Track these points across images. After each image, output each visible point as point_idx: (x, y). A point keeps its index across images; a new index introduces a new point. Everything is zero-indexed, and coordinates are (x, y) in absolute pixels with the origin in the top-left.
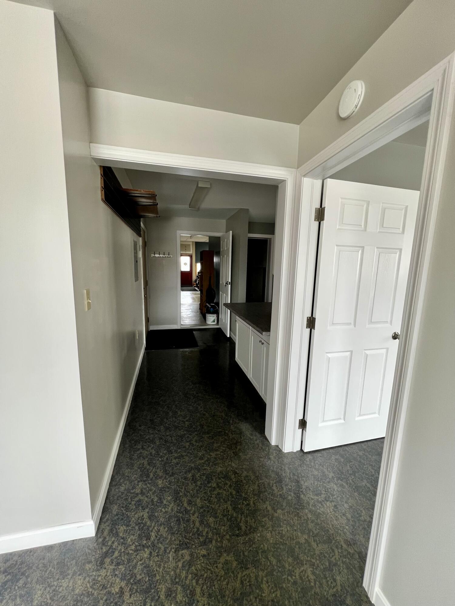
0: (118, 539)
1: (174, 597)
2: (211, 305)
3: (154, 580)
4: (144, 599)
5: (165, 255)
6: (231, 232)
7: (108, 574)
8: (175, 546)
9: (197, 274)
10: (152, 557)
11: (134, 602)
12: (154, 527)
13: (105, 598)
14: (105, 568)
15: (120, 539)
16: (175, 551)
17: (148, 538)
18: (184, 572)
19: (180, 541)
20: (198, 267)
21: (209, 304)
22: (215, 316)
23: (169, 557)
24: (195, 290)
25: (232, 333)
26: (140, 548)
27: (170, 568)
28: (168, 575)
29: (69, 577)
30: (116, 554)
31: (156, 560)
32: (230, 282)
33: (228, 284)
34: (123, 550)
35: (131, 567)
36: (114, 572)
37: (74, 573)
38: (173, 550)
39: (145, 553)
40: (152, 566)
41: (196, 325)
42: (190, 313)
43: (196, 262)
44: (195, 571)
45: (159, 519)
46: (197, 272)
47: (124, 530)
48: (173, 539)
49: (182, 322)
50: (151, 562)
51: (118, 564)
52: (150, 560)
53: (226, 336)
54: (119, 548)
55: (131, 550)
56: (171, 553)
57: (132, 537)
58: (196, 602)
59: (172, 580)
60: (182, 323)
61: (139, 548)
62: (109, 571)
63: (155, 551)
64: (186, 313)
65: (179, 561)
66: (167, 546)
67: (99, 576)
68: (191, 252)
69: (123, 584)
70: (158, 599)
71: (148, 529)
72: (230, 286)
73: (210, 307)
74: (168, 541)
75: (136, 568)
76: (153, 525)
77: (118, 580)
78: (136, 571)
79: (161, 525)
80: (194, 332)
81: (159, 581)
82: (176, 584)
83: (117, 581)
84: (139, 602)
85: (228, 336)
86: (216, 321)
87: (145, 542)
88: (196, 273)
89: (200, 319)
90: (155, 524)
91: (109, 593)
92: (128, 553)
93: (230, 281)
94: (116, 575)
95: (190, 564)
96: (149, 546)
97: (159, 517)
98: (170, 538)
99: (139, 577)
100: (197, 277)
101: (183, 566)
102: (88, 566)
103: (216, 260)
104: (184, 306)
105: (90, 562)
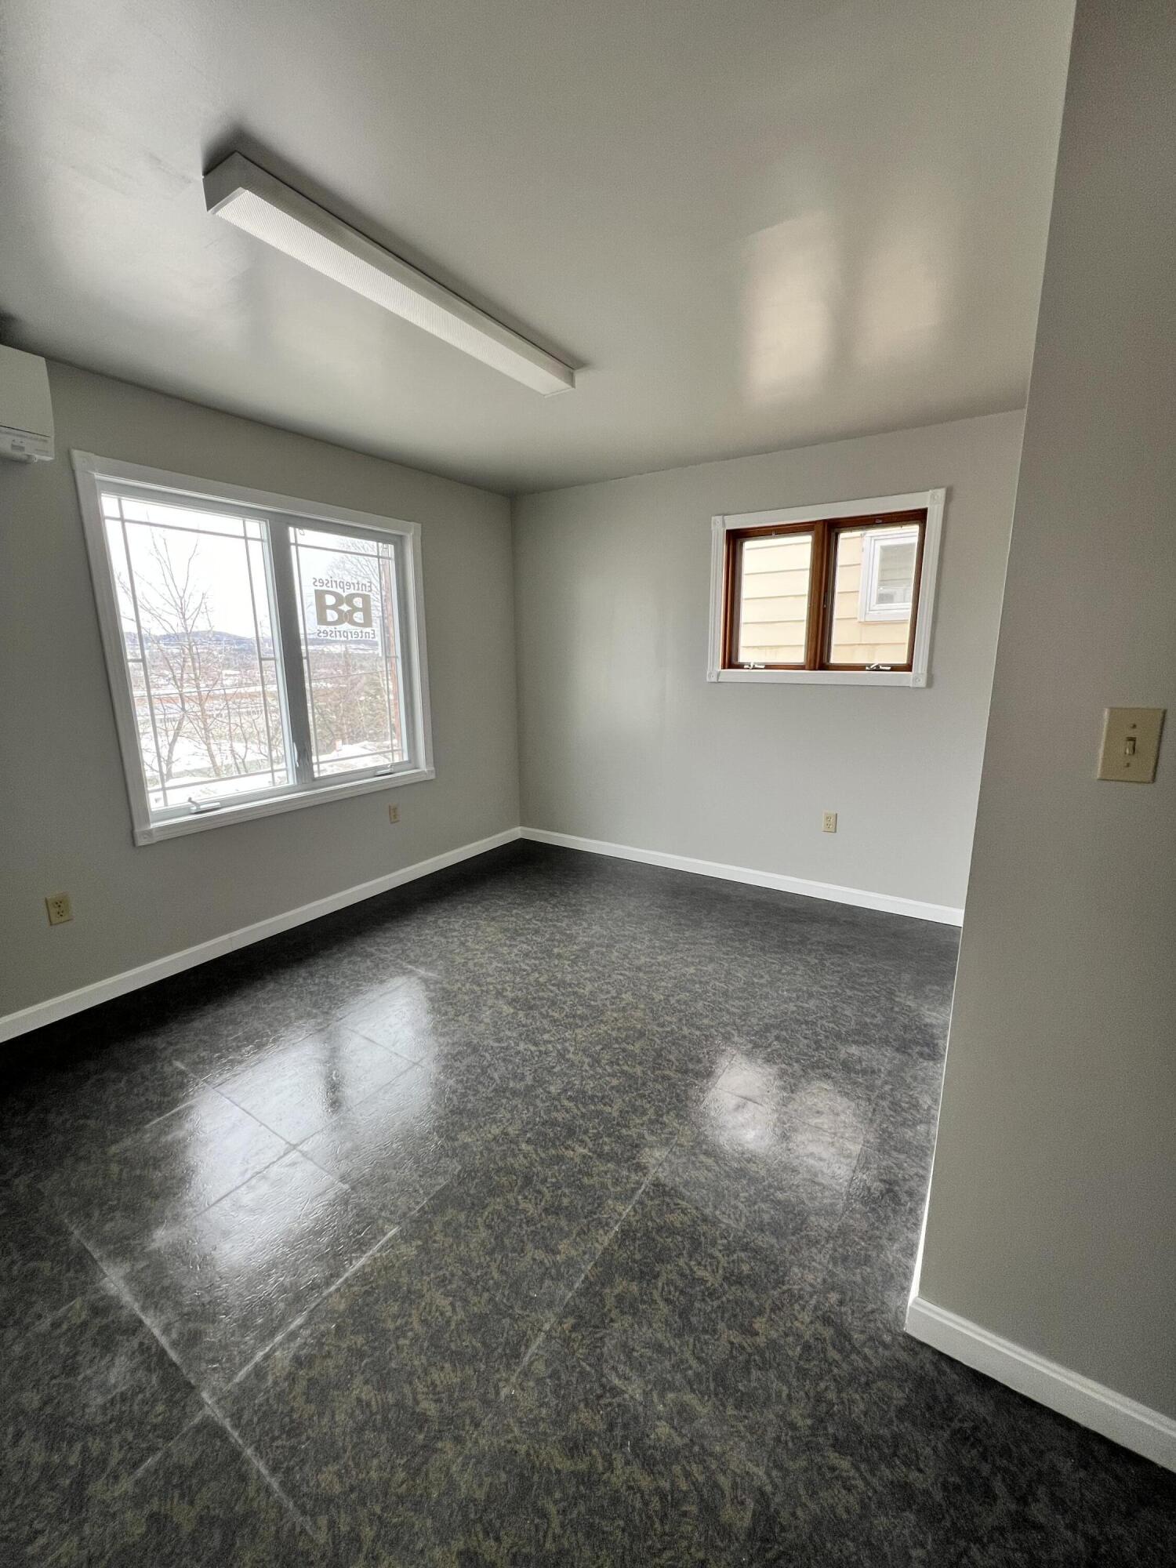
0: (870, 1372)
1: (672, 1419)
3: (731, 1400)
4: (711, 1363)
7: (797, 1324)
8: (778, 1504)
10: (782, 1424)
11: (716, 1343)
12: (864, 1479)
13: (756, 1303)
14: (811, 1322)
15: (868, 1376)
16: (763, 1494)
17: (838, 1445)
18: (701, 1479)
19: (783, 1529)
23: (758, 1466)
26: (821, 1409)
27: (732, 1449)
28: (719, 1435)
29: (830, 1266)
30: (833, 1354)
31: (769, 1429)
34: (836, 1370)
35: (785, 1368)
36: (793, 1334)
37: (832, 1274)
38: (769, 1489)
39: (801, 1415)
40: (762, 1414)
44: (684, 1508)
45: (887, 1515)
47: (890, 1398)
48: (799, 1512)
50: (771, 1416)
51: (807, 1347)
52: (777, 1416)
54: (845, 1366)
55: (827, 1388)
56: (765, 1478)
57: (862, 1406)
58: (630, 1458)
59: (703, 1436)
61: (823, 1407)
62: (803, 1328)
63: (793, 1441)
65: (735, 1486)
66: (789, 1481)
67: (803, 1308)
69: (761, 1340)
70: (691, 1388)
71: (867, 1461)
74: (802, 1492)
75: (779, 1378)
76: (875, 1481)
77: (774, 1335)
78: (772, 1374)
79: (864, 1506)
81: (721, 1408)
82: (691, 1440)
83: (772, 1332)
84: (710, 1352)
87: (831, 1430)
90: (875, 1492)
91: (760, 1313)
92: (821, 1379)
94: (786, 1335)
95: (709, 1510)
96: (815, 1435)
97: (895, 1517)
98: (809, 1504)
99: (755, 1373)
101: (716, 1485)
102: (834, 1297)
105: (841, 1303)
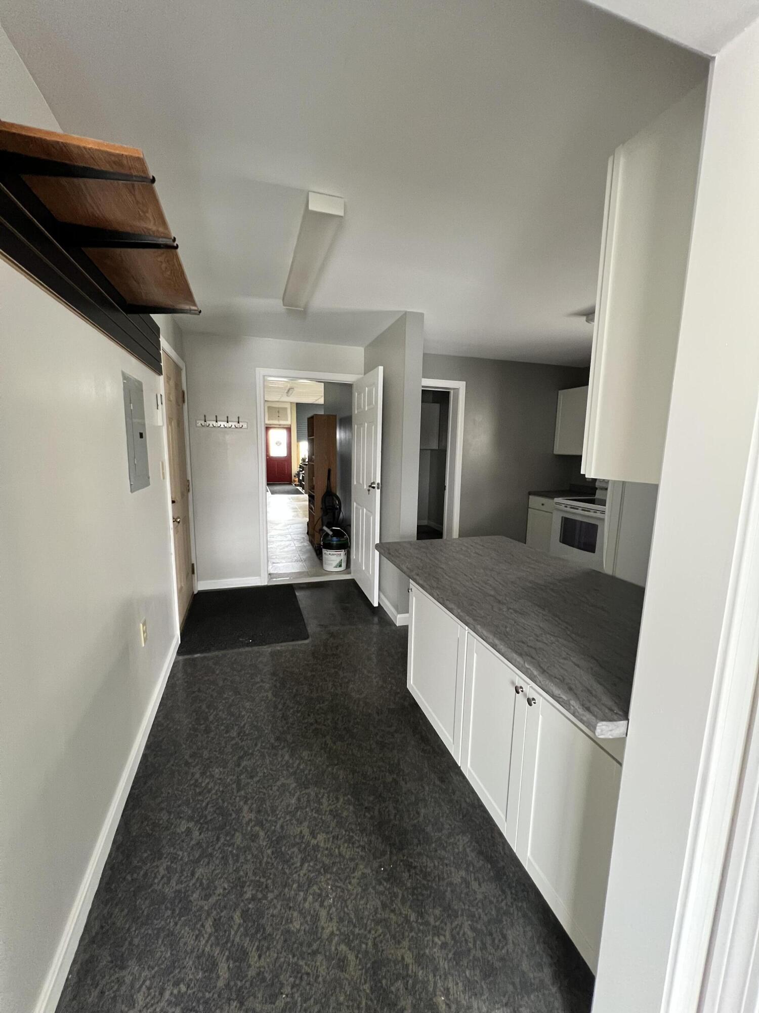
2: (332, 530)
5: (230, 424)
6: (381, 368)
9: (301, 462)
20: (303, 450)
21: (329, 527)
22: (342, 553)
24: (299, 492)
25: (382, 596)
32: (378, 484)
33: (374, 488)
41: (300, 574)
42: (288, 543)
43: (299, 439)
46: (301, 459)
49: (270, 567)
53: (368, 604)
60: (272, 572)
64: (279, 543)
68: (288, 422)
72: (378, 492)
73: (331, 533)
80: (297, 594)
85: (376, 604)
86: (344, 565)
88: (298, 459)
89: (309, 559)
93: (378, 480)
100: (301, 467)
103: (340, 435)
104: (276, 527)
